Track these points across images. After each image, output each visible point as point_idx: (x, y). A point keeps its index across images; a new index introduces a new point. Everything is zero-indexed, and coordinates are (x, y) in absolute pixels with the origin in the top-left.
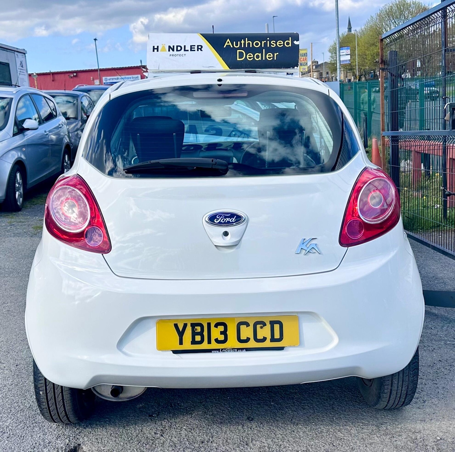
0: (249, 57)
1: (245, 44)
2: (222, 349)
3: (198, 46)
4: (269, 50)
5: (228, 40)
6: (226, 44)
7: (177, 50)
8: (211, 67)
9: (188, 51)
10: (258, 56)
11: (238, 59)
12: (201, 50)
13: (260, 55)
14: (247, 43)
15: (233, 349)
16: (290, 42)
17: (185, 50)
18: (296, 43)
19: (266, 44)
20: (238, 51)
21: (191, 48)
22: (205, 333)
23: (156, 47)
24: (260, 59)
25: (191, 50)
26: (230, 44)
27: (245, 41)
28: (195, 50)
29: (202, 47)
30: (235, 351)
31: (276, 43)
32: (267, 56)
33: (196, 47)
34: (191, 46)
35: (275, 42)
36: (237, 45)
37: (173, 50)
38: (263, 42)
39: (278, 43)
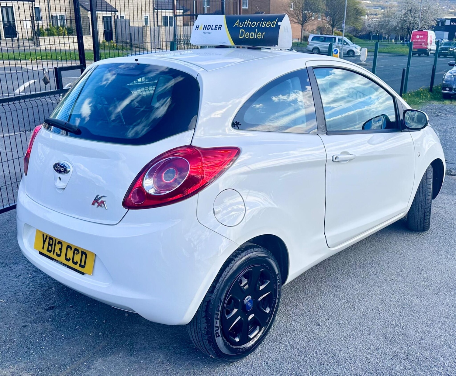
0: (247, 35)
1: (247, 23)
2: (58, 261)
3: (220, 25)
4: (261, 29)
5: (238, 21)
6: (236, 24)
7: (208, 29)
8: (224, 43)
9: (213, 29)
10: (252, 35)
11: (240, 37)
12: (220, 29)
13: (253, 34)
14: (248, 23)
15: (62, 263)
16: (275, 23)
17: (212, 29)
18: (279, 23)
19: (259, 24)
20: (241, 30)
21: (216, 27)
22: (53, 246)
23: (198, 26)
24: (253, 37)
25: (215, 29)
26: (238, 24)
27: (247, 22)
28: (216, 29)
29: (221, 26)
30: (62, 265)
31: (266, 24)
32: (258, 35)
33: (218, 26)
34: (216, 25)
35: (265, 22)
36: (241, 25)
37: (206, 29)
38: (258, 23)
39: (267, 24)
